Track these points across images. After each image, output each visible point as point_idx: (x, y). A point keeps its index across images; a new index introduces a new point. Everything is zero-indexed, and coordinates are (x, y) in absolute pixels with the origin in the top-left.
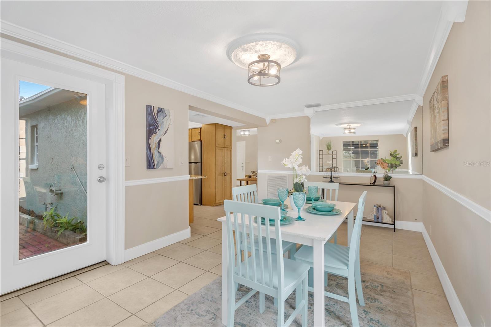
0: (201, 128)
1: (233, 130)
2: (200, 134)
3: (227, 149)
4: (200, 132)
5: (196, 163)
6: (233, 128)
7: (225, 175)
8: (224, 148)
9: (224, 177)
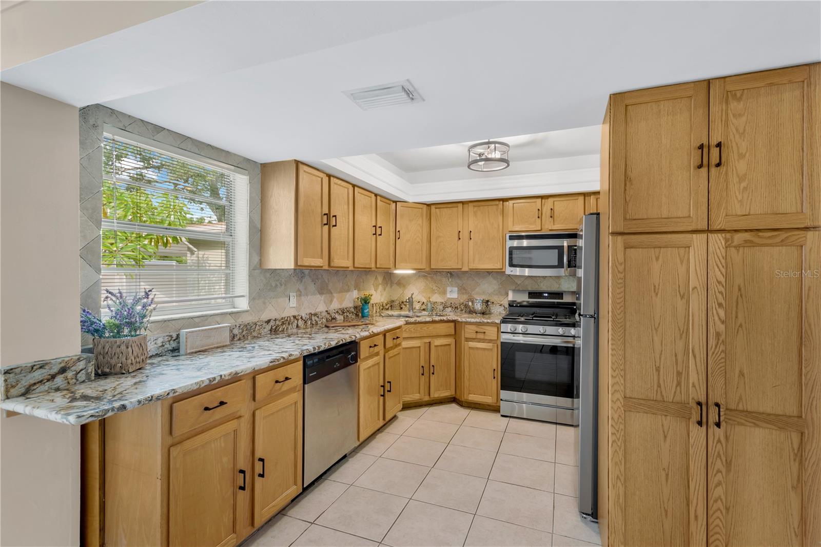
8: (701, 237)
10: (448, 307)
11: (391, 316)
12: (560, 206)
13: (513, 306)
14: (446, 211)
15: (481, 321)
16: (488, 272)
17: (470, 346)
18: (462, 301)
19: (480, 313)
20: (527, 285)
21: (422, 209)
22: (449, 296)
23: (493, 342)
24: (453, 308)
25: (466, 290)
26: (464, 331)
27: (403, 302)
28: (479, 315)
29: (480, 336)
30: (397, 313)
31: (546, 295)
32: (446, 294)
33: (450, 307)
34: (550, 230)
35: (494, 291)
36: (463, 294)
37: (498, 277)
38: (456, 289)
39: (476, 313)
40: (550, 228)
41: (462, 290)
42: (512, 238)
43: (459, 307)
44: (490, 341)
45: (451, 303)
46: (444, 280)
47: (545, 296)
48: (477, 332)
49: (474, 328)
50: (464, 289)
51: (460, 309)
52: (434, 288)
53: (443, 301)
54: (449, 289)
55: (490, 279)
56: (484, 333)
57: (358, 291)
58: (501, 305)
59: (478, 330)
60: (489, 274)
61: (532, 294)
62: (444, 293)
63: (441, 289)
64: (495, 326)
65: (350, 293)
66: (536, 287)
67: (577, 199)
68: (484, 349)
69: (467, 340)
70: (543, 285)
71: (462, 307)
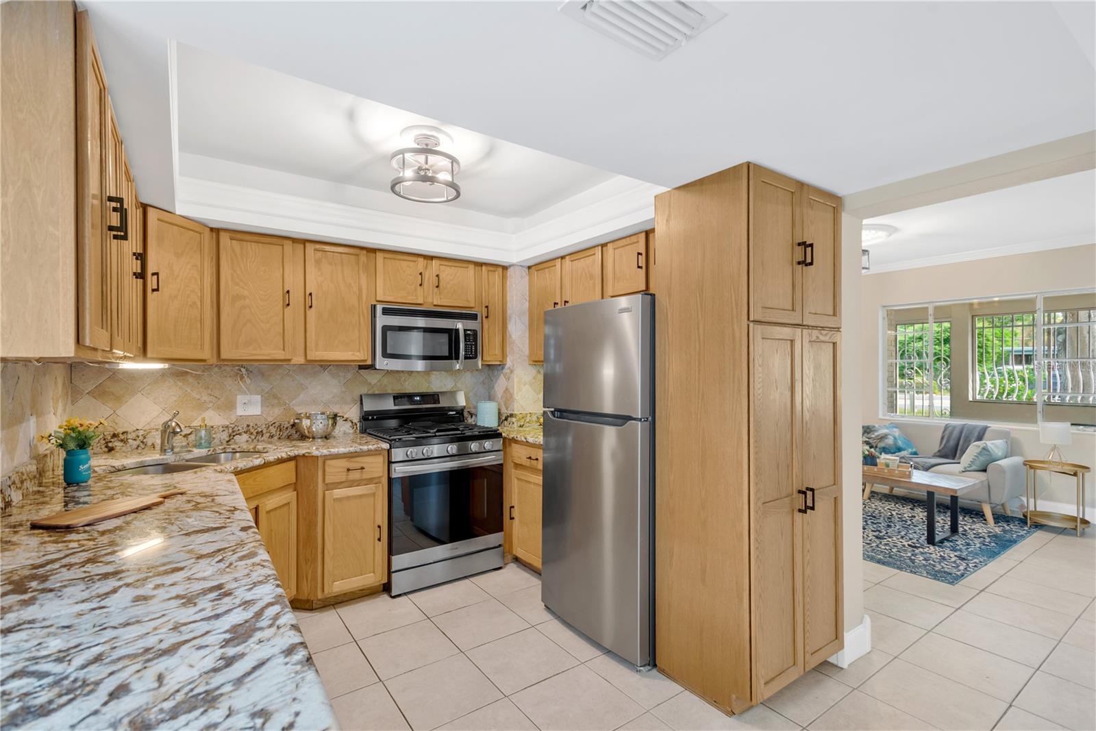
0: (648, 233)
1: (846, 219)
2: (646, 260)
3: (815, 332)
4: (643, 251)
5: (620, 420)
6: (848, 204)
7: (810, 503)
8: (798, 331)
9: (798, 516)
10: (240, 434)
11: (119, 470)
12: (448, 273)
13: (368, 419)
14: (253, 248)
15: (359, 450)
16: (321, 366)
17: (335, 497)
18: (270, 419)
19: (321, 438)
20: (386, 386)
21: (200, 234)
22: (240, 411)
23: (375, 481)
24: (252, 434)
25: (279, 399)
26: (324, 471)
27: (114, 436)
28: (320, 440)
29: (355, 475)
30: (134, 461)
31: (418, 398)
32: (236, 408)
33: (245, 432)
34: (435, 305)
35: (333, 397)
36: (273, 406)
37: (340, 374)
38: (258, 398)
39: (314, 438)
40: (435, 303)
41: (270, 399)
42: (386, 312)
43: (264, 432)
44: (370, 481)
45: (248, 426)
46: (229, 383)
47: (417, 401)
48: (348, 470)
49: (343, 463)
50: (275, 397)
51: (268, 435)
52: (205, 398)
53: (227, 423)
54: (240, 399)
55: (326, 376)
56: (363, 468)
57: (37, 417)
58: (346, 420)
59: (351, 466)
60: (325, 369)
61: (397, 398)
62: (231, 406)
63: (222, 400)
64: (380, 454)
65: (24, 424)
66: (399, 388)
67: (467, 268)
68: (361, 496)
69: (329, 487)
70: (408, 385)
71: (273, 430)
